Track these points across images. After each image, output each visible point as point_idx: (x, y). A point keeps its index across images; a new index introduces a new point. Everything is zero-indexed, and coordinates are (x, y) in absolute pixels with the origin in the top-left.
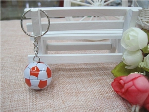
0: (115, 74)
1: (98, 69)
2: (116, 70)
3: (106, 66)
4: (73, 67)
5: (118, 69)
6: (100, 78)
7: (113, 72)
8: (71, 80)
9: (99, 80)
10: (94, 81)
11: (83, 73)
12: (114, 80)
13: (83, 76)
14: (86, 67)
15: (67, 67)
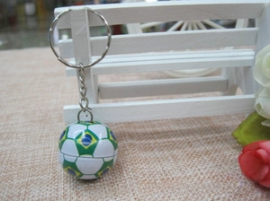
0: (239, 140)
1: (202, 131)
2: (242, 131)
3: (217, 123)
4: (151, 129)
5: (245, 127)
6: (209, 148)
7: (237, 134)
8: (149, 154)
9: (207, 153)
10: (198, 155)
11: (174, 139)
12: (244, 152)
13: (173, 146)
14: (177, 128)
15: (139, 130)
